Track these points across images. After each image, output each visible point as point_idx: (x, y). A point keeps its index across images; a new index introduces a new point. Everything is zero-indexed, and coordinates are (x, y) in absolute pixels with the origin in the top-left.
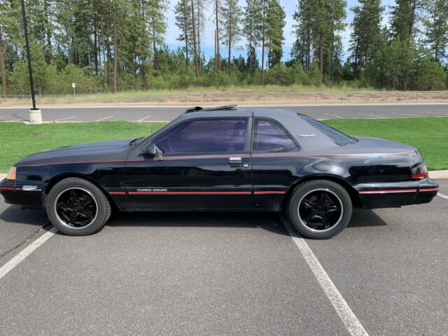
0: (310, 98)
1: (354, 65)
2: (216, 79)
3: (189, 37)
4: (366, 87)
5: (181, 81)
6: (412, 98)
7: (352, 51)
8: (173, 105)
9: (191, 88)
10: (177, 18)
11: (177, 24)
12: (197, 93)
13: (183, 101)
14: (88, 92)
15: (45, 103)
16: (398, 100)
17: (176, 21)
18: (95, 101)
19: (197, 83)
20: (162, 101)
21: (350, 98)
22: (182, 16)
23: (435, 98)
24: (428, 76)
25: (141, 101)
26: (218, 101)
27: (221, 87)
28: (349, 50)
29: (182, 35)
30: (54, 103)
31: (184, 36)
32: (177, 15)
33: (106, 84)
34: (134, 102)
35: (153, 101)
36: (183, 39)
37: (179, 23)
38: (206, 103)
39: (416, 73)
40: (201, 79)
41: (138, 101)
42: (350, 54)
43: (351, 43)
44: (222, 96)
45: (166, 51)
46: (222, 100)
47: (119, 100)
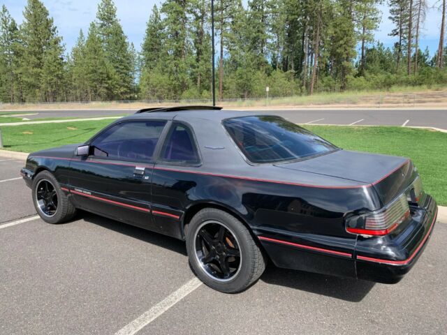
2: (432, 76)
3: (404, 31)
5: (385, 81)
8: (365, 107)
9: (394, 88)
10: (392, 11)
11: (390, 18)
12: (400, 94)
13: (379, 103)
14: (286, 95)
15: (246, 106)
17: (390, 15)
18: (288, 104)
19: (406, 82)
20: (354, 103)
22: (398, 8)
25: (332, 103)
26: (424, 102)
27: (435, 86)
29: (395, 30)
30: (252, 106)
31: (398, 31)
32: (392, 7)
33: (304, 87)
34: (325, 104)
35: (344, 103)
36: (397, 34)
37: (393, 16)
38: (407, 105)
40: (411, 77)
41: (329, 104)
44: (432, 96)
45: (379, 49)
46: (431, 101)
47: (310, 103)
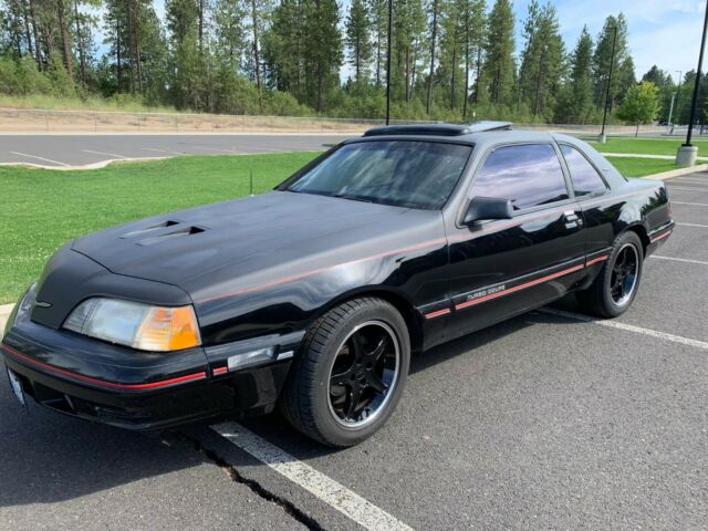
0: (79, 120)
1: (116, 68)
4: (156, 106)
6: (233, 125)
7: (110, 45)
16: (217, 127)
21: (146, 123)
23: (260, 126)
24: (239, 94)
28: (105, 42)
39: (223, 89)
42: (108, 48)
43: (106, 31)
